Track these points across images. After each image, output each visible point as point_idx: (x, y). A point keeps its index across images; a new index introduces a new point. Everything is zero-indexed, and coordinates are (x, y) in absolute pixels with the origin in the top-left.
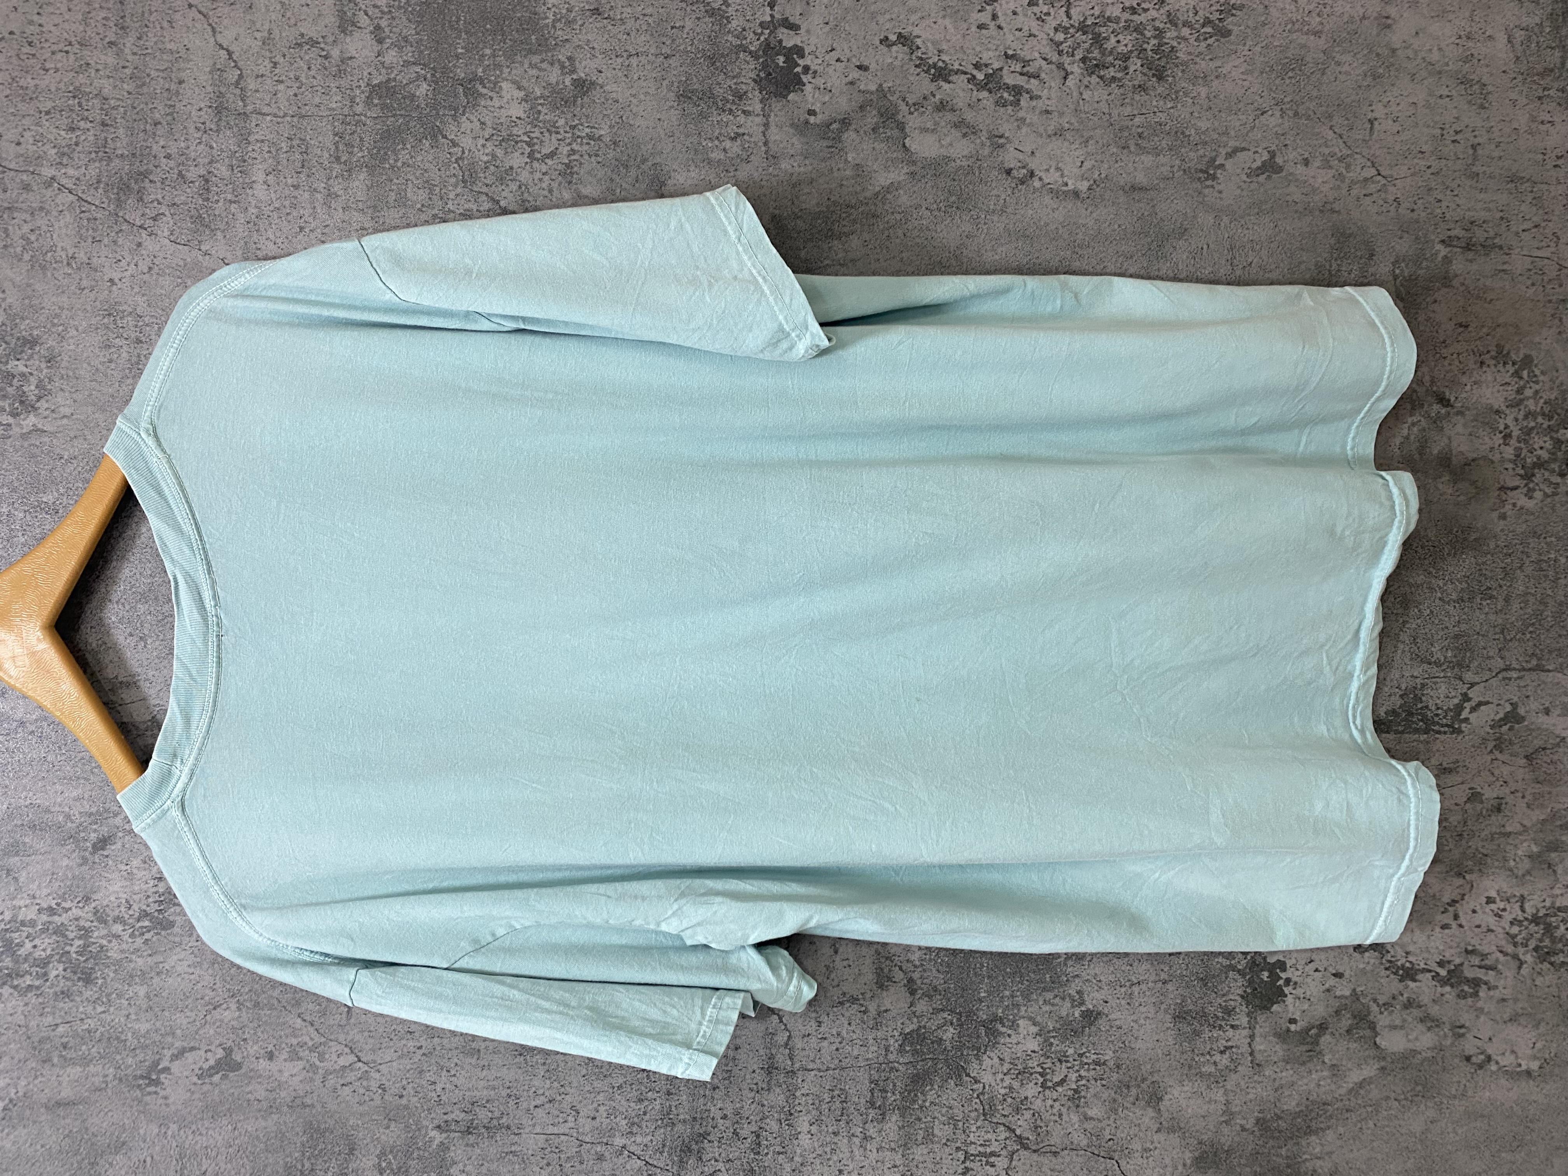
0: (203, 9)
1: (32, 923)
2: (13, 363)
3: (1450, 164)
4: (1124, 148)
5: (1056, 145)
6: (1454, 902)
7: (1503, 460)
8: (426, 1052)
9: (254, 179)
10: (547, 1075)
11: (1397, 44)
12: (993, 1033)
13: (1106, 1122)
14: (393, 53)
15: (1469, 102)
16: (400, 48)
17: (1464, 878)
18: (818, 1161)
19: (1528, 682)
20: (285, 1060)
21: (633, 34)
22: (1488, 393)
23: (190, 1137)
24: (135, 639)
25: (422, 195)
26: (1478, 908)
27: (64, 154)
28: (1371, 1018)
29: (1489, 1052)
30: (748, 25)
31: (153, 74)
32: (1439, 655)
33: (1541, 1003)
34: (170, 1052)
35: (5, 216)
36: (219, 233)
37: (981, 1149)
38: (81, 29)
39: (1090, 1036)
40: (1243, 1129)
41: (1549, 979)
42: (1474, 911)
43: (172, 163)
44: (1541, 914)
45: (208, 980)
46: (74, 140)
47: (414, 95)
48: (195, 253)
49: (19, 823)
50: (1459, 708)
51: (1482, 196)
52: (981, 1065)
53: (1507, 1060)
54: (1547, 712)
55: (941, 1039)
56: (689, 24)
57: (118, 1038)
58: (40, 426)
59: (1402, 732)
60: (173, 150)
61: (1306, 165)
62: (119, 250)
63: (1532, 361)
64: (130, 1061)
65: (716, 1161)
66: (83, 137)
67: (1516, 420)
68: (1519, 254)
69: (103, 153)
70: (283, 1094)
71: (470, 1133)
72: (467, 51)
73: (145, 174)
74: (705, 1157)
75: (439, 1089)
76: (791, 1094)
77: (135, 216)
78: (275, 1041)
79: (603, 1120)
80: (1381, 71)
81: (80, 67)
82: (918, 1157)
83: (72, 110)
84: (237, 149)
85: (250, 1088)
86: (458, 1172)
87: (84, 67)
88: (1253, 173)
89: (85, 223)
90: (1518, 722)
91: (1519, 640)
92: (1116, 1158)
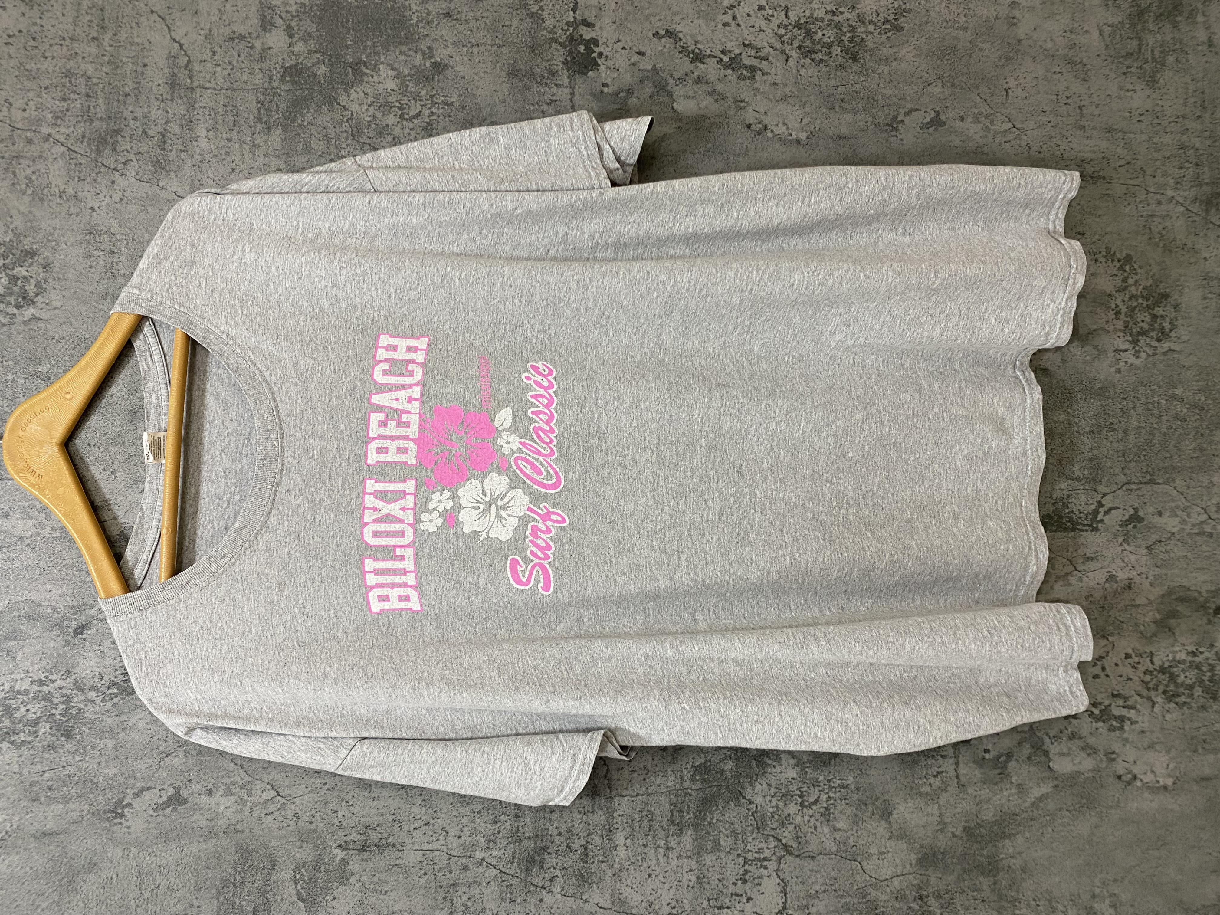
0: (161, 14)
1: (26, 692)
2: (18, 269)
3: (1064, 119)
4: (831, 109)
5: (782, 107)
6: (1101, 657)
7: (1116, 330)
8: (330, 787)
9: (198, 134)
10: (423, 803)
11: (1022, 37)
12: (762, 765)
13: (849, 833)
14: (301, 44)
15: (1075, 76)
16: (306, 42)
17: (1108, 639)
18: (632, 868)
19: (1145, 492)
20: (221, 796)
21: (475, 30)
22: (1102, 281)
23: (148, 858)
24: (108, 473)
25: (322, 146)
26: (1119, 663)
27: (58, 117)
28: (1045, 747)
29: (1135, 772)
30: (557, 24)
31: (125, 60)
32: (1078, 473)
33: (1170, 734)
34: (132, 792)
35: (14, 162)
36: (172, 173)
37: (757, 855)
38: (72, 28)
39: (835, 765)
40: (954, 835)
41: (1174, 716)
42: (1116, 665)
43: (138, 124)
44: (1166, 666)
45: (161, 734)
46: (66, 107)
47: (315, 74)
48: (155, 188)
49: (17, 614)
50: (1096, 512)
51: (1088, 141)
52: (754, 789)
53: (1149, 778)
54: (1160, 514)
55: (723, 770)
56: (515, 23)
57: (91, 781)
58: (37, 315)
59: (1056, 531)
60: (139, 115)
61: (962, 120)
62: (98, 186)
63: (1132, 259)
64: (100, 799)
65: (554, 869)
66: (72, 106)
67: (1124, 301)
68: (1117, 183)
69: (87, 115)
70: (220, 823)
71: (365, 850)
72: (355, 43)
73: (118, 132)
74: (546, 866)
75: (340, 816)
76: (610, 816)
77: (110, 162)
78: (213, 781)
79: (467, 838)
80: (1011, 55)
81: (71, 55)
82: (709, 863)
83: (64, 86)
84: (186, 113)
85: (194, 818)
86: (355, 882)
87: (74, 55)
88: (925, 126)
89: (73, 167)
90: (1139, 522)
91: (1135, 461)
92: (859, 860)
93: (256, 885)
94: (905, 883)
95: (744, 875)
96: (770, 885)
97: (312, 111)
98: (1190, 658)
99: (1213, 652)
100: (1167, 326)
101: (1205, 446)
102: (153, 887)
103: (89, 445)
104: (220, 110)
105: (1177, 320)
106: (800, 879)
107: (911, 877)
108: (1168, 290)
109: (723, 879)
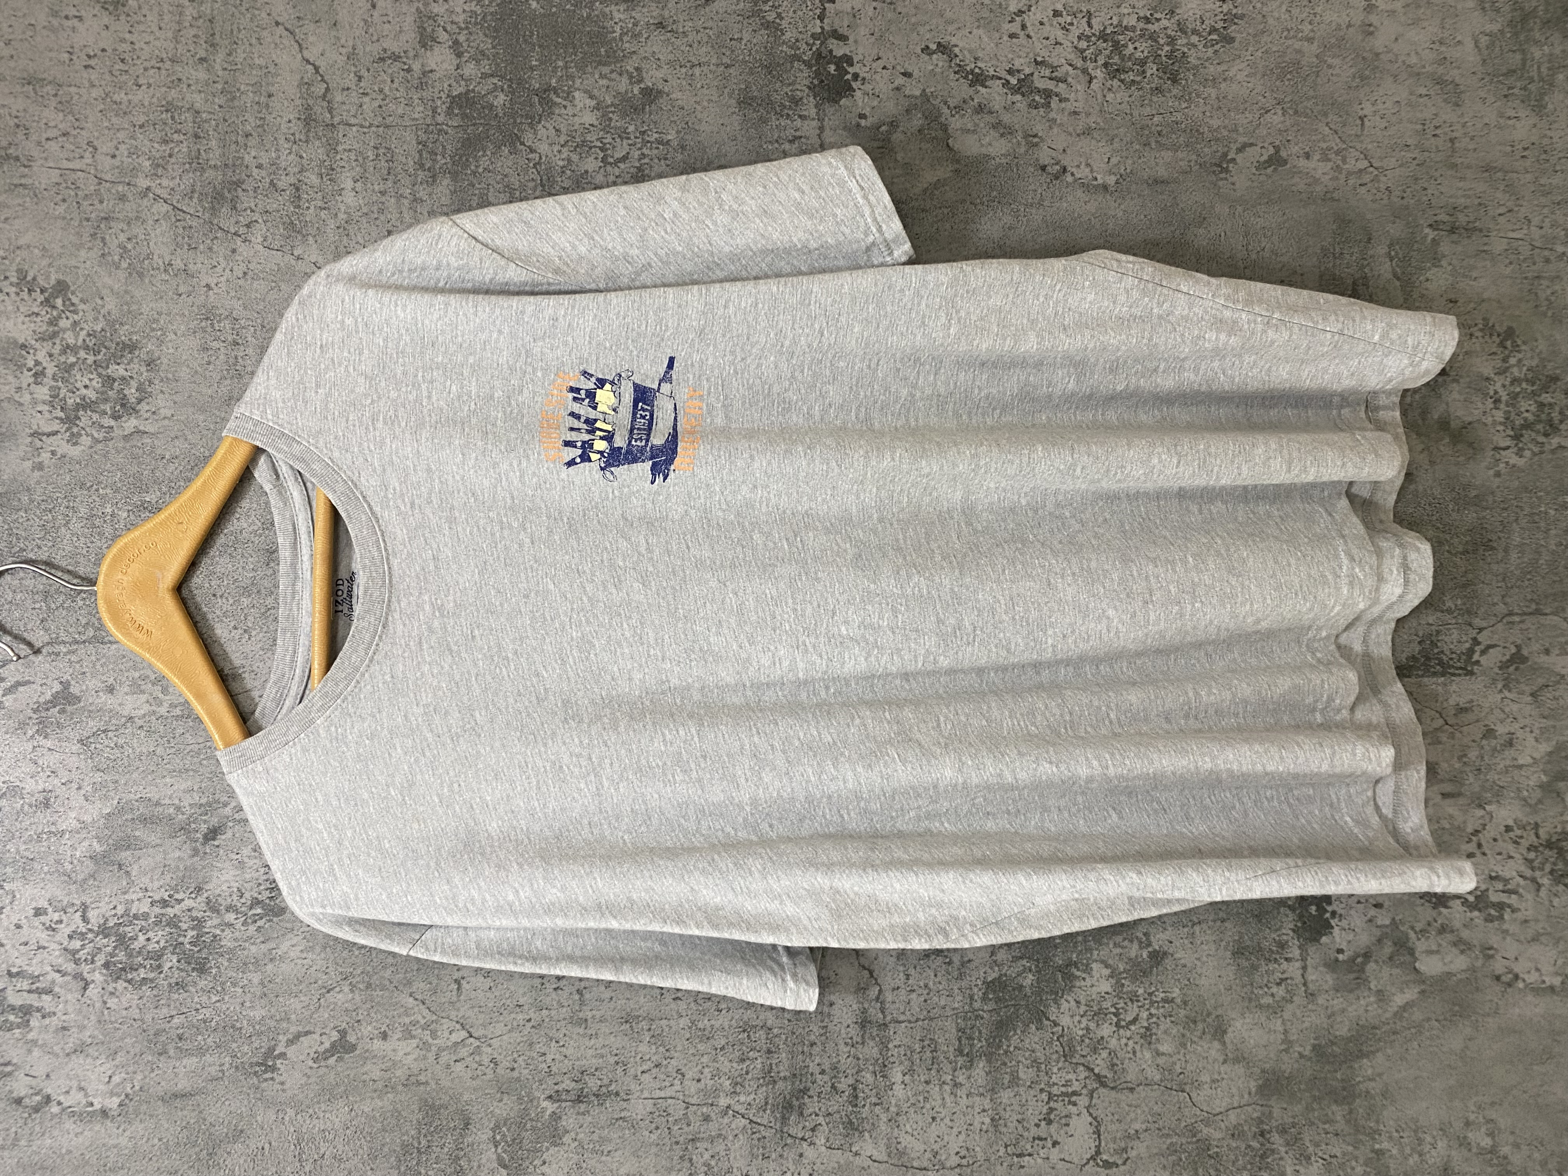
0: (289, 27)
1: (146, 916)
2: (113, 367)
3: (1432, 155)
4: (1145, 145)
5: (1084, 143)
7: (1494, 423)
8: (535, 1024)
9: (342, 186)
10: (652, 1040)
11: (1381, 49)
12: (1069, 978)
13: (1176, 1057)
14: (472, 65)
15: (1445, 100)
16: (478, 62)
17: (1484, 809)
18: (912, 1110)
19: (1529, 625)
20: (399, 1040)
21: (695, 46)
22: (1478, 361)
23: (308, 1122)
24: (240, 631)
26: (1498, 837)
27: (158, 166)
28: (1410, 944)
29: (1516, 970)
30: (801, 37)
31: (243, 88)
32: (1449, 604)
33: (1559, 922)
34: (286, 1038)
35: (102, 226)
36: (310, 238)
38: (172, 46)
39: (1157, 975)
40: (1301, 1056)
42: (1495, 840)
43: (264, 173)
44: (1554, 840)
45: (320, 964)
46: (168, 152)
47: (491, 107)
48: (288, 257)
49: (130, 817)
50: (1471, 651)
51: (1461, 184)
52: (1059, 1008)
53: (1532, 978)
54: (1547, 652)
55: (1022, 986)
56: (746, 36)
57: (233, 1027)
58: (142, 428)
59: (1422, 676)
60: (264, 161)
61: (1308, 158)
62: (214, 256)
63: (1514, 332)
64: (246, 1048)
65: (817, 1115)
66: (176, 150)
67: (1504, 386)
68: (1496, 236)
70: (399, 1073)
71: (581, 1102)
72: (541, 63)
73: (238, 184)
74: (806, 1112)
75: (549, 1060)
76: (884, 1045)
77: (229, 224)
78: (388, 1021)
79: (708, 1082)
80: (1367, 73)
81: (173, 82)
82: (1005, 1101)
83: (165, 124)
84: (325, 158)
85: (365, 1069)
86: (570, 1141)
87: (176, 82)
88: (1261, 166)
89: (181, 231)
90: (1523, 663)
91: (1518, 587)
92: (1188, 1090)
93: (446, 1150)
94: (1243, 1117)
95: (1048, 1114)
96: (1081, 1125)
97: (489, 153)
100: (1555, 415)
102: (316, 1157)
103: (214, 595)
104: (370, 153)
106: (1116, 1117)
107: (1250, 1109)
108: (1558, 372)
109: (1023, 1119)
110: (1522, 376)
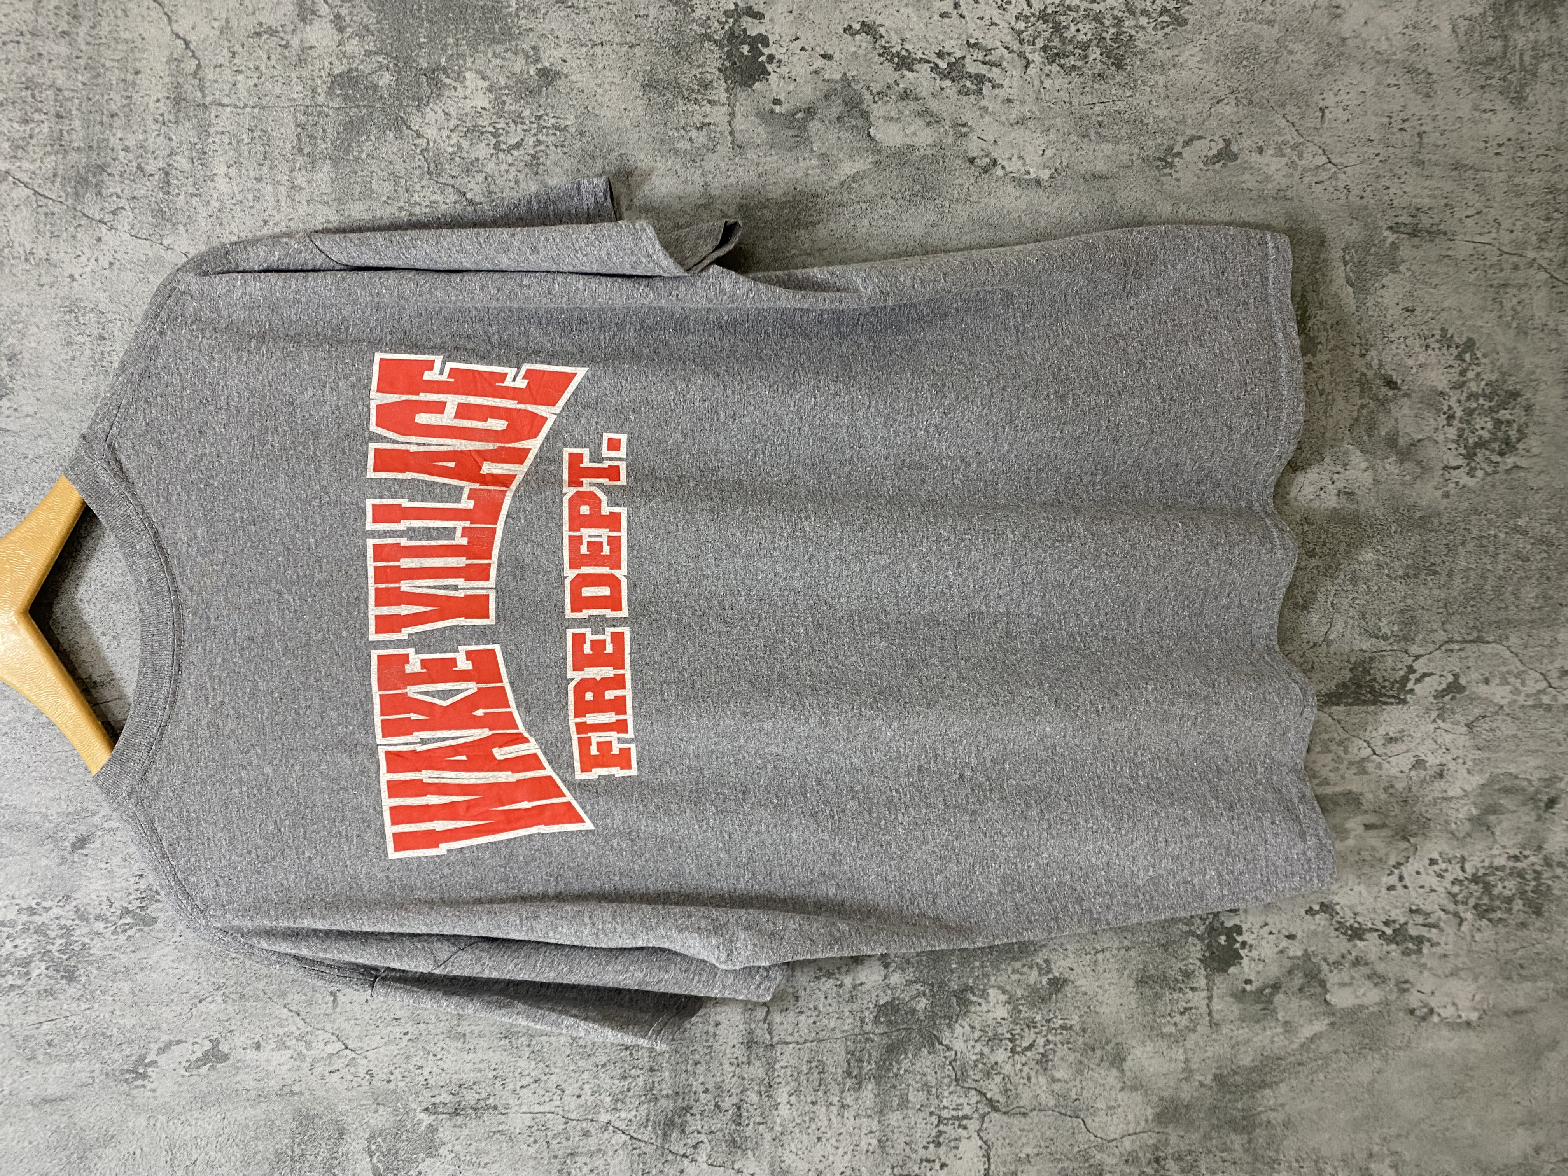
1: (13, 924)
3: (1398, 151)
4: (1084, 137)
5: (1018, 134)
6: (1398, 865)
7: (1446, 440)
8: (413, 1037)
9: (215, 171)
10: (532, 1056)
11: (1348, 34)
12: (964, 1002)
13: (1071, 1084)
14: (355, 41)
15: (1416, 91)
16: (362, 37)
17: (1409, 841)
18: (797, 1130)
19: (1470, 653)
20: (273, 1050)
21: (597, 23)
22: (1433, 375)
23: (180, 1128)
24: (109, 638)
25: (388, 187)
26: (1422, 870)
27: (18, 147)
28: (1322, 976)
29: (1433, 1005)
30: (712, 14)
31: (108, 64)
32: (1385, 630)
33: (1480, 957)
34: (157, 1047)
36: (181, 227)
38: (32, 17)
39: (1057, 1002)
40: (1202, 1085)
41: (1486, 935)
42: (1418, 873)
43: (131, 156)
44: (1480, 874)
45: (192, 974)
46: (28, 132)
47: (375, 87)
48: (157, 247)
50: (1405, 680)
51: (1428, 182)
52: (953, 1033)
53: (1448, 1012)
54: (1487, 682)
55: (914, 1010)
56: (653, 12)
57: (103, 1034)
59: (1352, 704)
60: (131, 143)
61: (1261, 153)
62: (78, 245)
63: (1474, 344)
64: (116, 1056)
65: (699, 1133)
66: (37, 130)
67: (1459, 401)
68: (1463, 240)
69: (59, 145)
70: (272, 1083)
71: (458, 1114)
72: (430, 41)
73: (102, 168)
74: (688, 1130)
75: (426, 1073)
76: (770, 1066)
77: (94, 211)
78: (261, 1032)
79: (588, 1098)
80: (1332, 60)
81: (32, 57)
82: (893, 1123)
83: (24, 102)
84: (196, 141)
85: (238, 1078)
86: (447, 1153)
87: (36, 58)
88: (1209, 161)
89: (43, 218)
90: (1460, 692)
91: (1460, 614)
92: (1082, 1116)
93: (320, 1159)
94: (1138, 1143)
95: (938, 1136)
96: (970, 1148)
97: (373, 138)
98: (1511, 864)
99: (1540, 856)
100: (1513, 433)
101: (1551, 592)
102: (188, 1163)
105: (1527, 426)
106: (1007, 1141)
107: (1145, 1136)
108: (1518, 387)
109: (912, 1142)
110: (1480, 392)
